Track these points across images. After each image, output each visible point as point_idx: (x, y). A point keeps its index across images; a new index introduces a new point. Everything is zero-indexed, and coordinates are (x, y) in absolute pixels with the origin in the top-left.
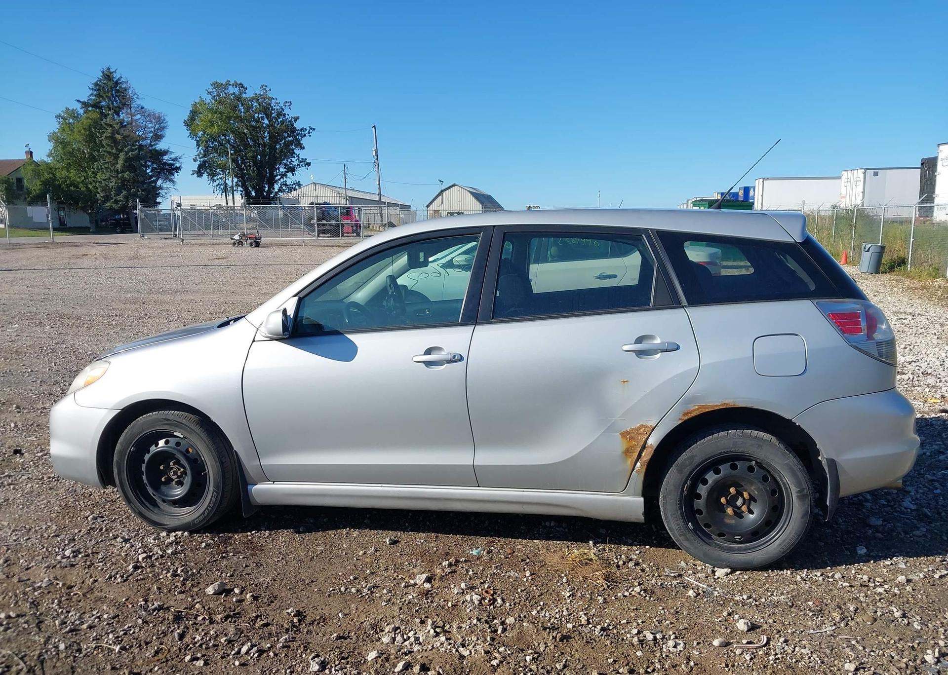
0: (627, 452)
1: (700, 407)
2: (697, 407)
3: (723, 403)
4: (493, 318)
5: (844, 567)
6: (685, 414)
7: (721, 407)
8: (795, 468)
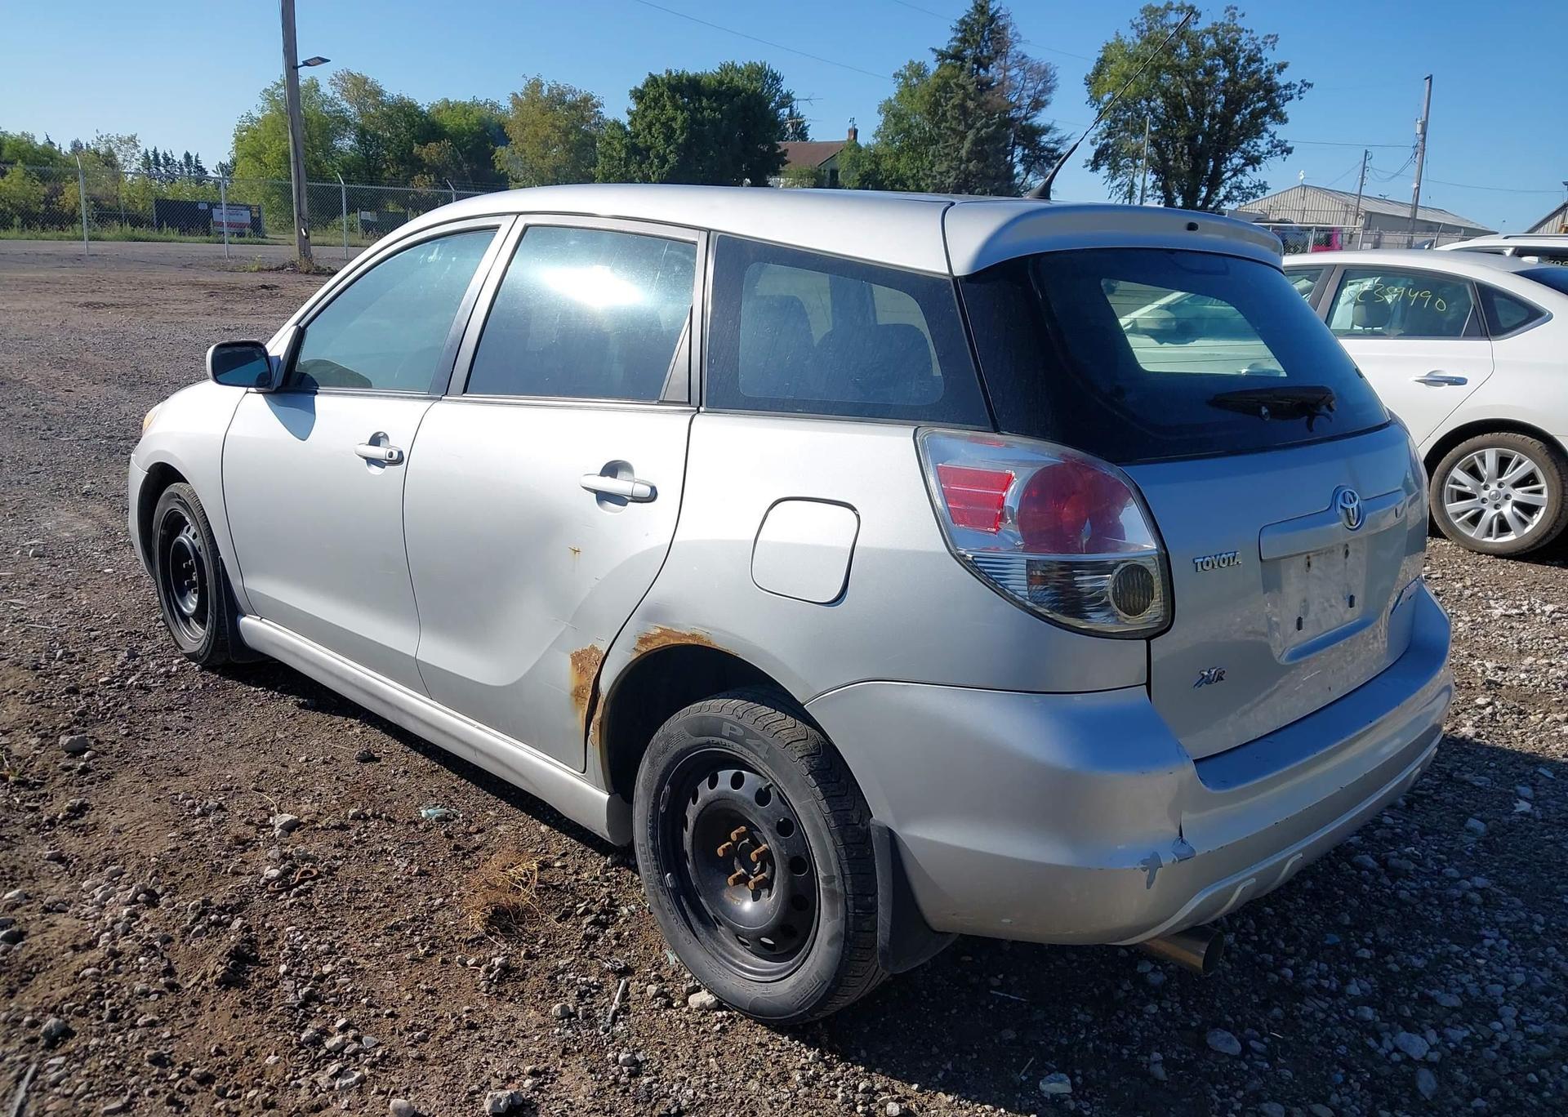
0: (577, 694)
1: (665, 633)
2: (659, 631)
3: (693, 632)
4: (465, 391)
5: (950, 1099)
6: (644, 641)
7: (691, 642)
8: (821, 822)
